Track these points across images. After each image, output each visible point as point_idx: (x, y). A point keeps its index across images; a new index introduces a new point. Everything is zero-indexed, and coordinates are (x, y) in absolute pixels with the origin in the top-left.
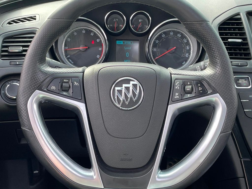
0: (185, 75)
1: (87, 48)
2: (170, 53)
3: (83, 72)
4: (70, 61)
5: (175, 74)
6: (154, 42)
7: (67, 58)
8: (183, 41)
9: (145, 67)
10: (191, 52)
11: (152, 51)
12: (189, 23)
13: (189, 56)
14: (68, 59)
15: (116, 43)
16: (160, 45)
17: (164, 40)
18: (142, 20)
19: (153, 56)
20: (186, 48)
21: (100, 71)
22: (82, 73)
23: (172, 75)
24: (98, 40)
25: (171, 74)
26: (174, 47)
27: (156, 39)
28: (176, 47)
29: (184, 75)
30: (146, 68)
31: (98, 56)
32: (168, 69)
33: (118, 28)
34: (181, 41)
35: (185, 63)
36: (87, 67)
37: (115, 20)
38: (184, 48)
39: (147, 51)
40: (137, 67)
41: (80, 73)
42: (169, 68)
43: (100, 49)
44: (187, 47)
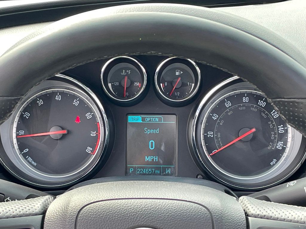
0: (281, 220)
1: (65, 132)
2: (244, 142)
3: (44, 213)
4: (28, 161)
5: (255, 217)
6: (209, 118)
7: (22, 154)
8: (271, 114)
9: (187, 201)
10: (289, 140)
11: (205, 137)
12: (286, 101)
13: (285, 148)
14: (24, 155)
15: (127, 119)
16: (221, 124)
17: (229, 114)
18: (182, 72)
19: (207, 147)
20: (278, 130)
21: (82, 211)
22: (41, 216)
23: (249, 218)
24: (88, 116)
25: (247, 215)
26: (251, 129)
27: (213, 111)
28: (256, 129)
29: (277, 219)
30: (188, 203)
31: (89, 150)
32: (240, 201)
33: (131, 90)
34: (267, 114)
35: (276, 162)
36: (55, 198)
37: (124, 73)
38: (273, 130)
39: (193, 136)
40: (168, 201)
41: (36, 214)
42: (241, 198)
43: (93, 134)
44: (280, 129)
